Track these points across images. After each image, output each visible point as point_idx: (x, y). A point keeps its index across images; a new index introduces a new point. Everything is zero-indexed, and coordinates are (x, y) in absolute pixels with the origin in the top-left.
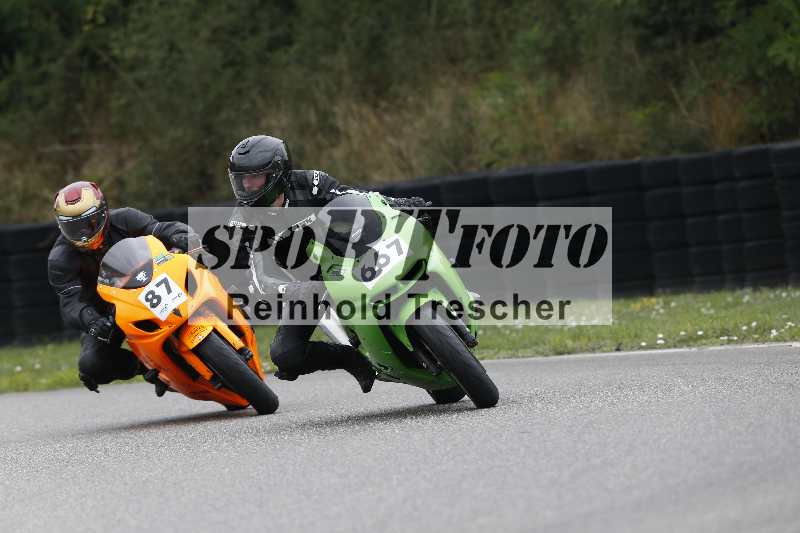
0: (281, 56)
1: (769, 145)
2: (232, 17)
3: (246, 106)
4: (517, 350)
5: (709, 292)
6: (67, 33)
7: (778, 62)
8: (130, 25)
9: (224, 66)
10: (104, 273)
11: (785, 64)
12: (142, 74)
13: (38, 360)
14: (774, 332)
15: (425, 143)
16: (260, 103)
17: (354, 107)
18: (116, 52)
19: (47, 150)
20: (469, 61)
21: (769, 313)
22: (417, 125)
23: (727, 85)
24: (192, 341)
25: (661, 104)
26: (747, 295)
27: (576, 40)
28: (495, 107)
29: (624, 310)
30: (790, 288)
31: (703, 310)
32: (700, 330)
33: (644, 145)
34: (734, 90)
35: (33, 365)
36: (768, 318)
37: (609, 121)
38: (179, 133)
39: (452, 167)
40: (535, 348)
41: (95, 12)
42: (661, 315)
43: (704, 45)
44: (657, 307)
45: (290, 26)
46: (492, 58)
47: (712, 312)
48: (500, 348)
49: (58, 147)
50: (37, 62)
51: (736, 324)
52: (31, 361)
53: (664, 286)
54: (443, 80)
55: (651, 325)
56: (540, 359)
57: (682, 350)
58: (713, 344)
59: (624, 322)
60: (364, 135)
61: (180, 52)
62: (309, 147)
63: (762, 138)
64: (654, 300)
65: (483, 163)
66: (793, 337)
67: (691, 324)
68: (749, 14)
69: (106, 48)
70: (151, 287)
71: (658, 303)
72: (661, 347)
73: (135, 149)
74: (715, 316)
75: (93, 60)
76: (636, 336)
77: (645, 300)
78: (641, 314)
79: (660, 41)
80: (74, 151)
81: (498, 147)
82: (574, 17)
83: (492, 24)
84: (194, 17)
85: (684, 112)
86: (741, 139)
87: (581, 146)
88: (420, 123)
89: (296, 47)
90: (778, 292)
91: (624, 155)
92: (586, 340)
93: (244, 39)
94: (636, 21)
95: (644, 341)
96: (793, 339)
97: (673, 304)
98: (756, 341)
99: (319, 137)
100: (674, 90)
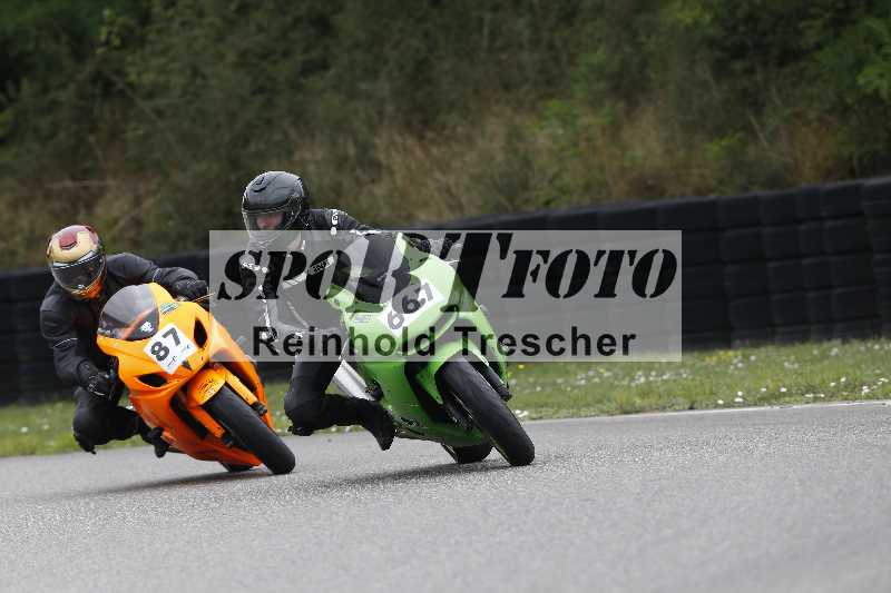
0: (316, 82)
1: (860, 181)
2: (262, 38)
3: (278, 137)
4: (579, 409)
5: (793, 344)
6: (79, 56)
7: (869, 90)
8: (148, 49)
9: (254, 93)
10: (105, 324)
11: (876, 91)
12: (161, 102)
13: (45, 420)
14: (865, 390)
15: (476, 179)
16: (293, 135)
17: (398, 139)
18: (133, 77)
19: (56, 186)
20: (526, 87)
21: (860, 368)
22: (467, 159)
23: (812, 115)
24: (203, 396)
25: (740, 134)
26: (835, 349)
27: (644, 65)
28: (554, 138)
29: (699, 365)
30: (883, 339)
31: (786, 364)
32: (784, 386)
33: (721, 182)
34: (820, 120)
35: (42, 424)
36: (858, 373)
37: (681, 154)
38: (202, 167)
39: (507, 204)
40: (599, 406)
41: (110, 33)
42: (741, 369)
43: (787, 70)
44: (735, 361)
45: (326, 48)
46: (550, 83)
47: (796, 366)
48: (560, 406)
49: (69, 183)
50: (45, 90)
51: (824, 381)
52: (38, 421)
53: (743, 338)
54: (495, 109)
55: (728, 380)
56: (605, 418)
57: (763, 408)
58: (797, 402)
59: (698, 378)
60: (408, 168)
61: (204, 77)
62: (347, 183)
63: (852, 174)
64: (731, 353)
65: (542, 200)
66: (887, 394)
67: (773, 380)
68: (837, 35)
69: (121, 73)
70: (157, 338)
71: (736, 357)
72: (740, 405)
73: (153, 186)
74: (800, 371)
75: (107, 86)
76: (712, 393)
77: (721, 353)
78: (718, 369)
79: (738, 66)
80: (85, 188)
81: (558, 183)
82: (643, 39)
83: (551, 47)
84: (220, 39)
85: (765, 144)
86: (828, 174)
87: (650, 182)
88: (470, 157)
89: (332, 72)
90: (869, 345)
91: (698, 192)
92: (656, 397)
93: (275, 62)
94: (711, 43)
95: (720, 398)
96: (886, 396)
97: (753, 358)
98: (846, 399)
99: (359, 172)
100: (753, 120)
